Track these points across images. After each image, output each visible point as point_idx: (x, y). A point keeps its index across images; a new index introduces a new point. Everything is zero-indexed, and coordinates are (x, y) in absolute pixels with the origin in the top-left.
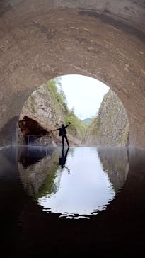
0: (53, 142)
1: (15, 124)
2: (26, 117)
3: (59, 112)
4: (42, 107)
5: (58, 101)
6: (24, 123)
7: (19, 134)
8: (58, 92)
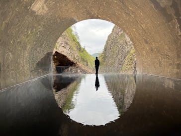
0: (79, 71)
1: (50, 58)
2: (56, 52)
3: (75, 49)
4: (63, 45)
5: (74, 40)
6: (55, 57)
7: (53, 65)
8: (73, 33)
